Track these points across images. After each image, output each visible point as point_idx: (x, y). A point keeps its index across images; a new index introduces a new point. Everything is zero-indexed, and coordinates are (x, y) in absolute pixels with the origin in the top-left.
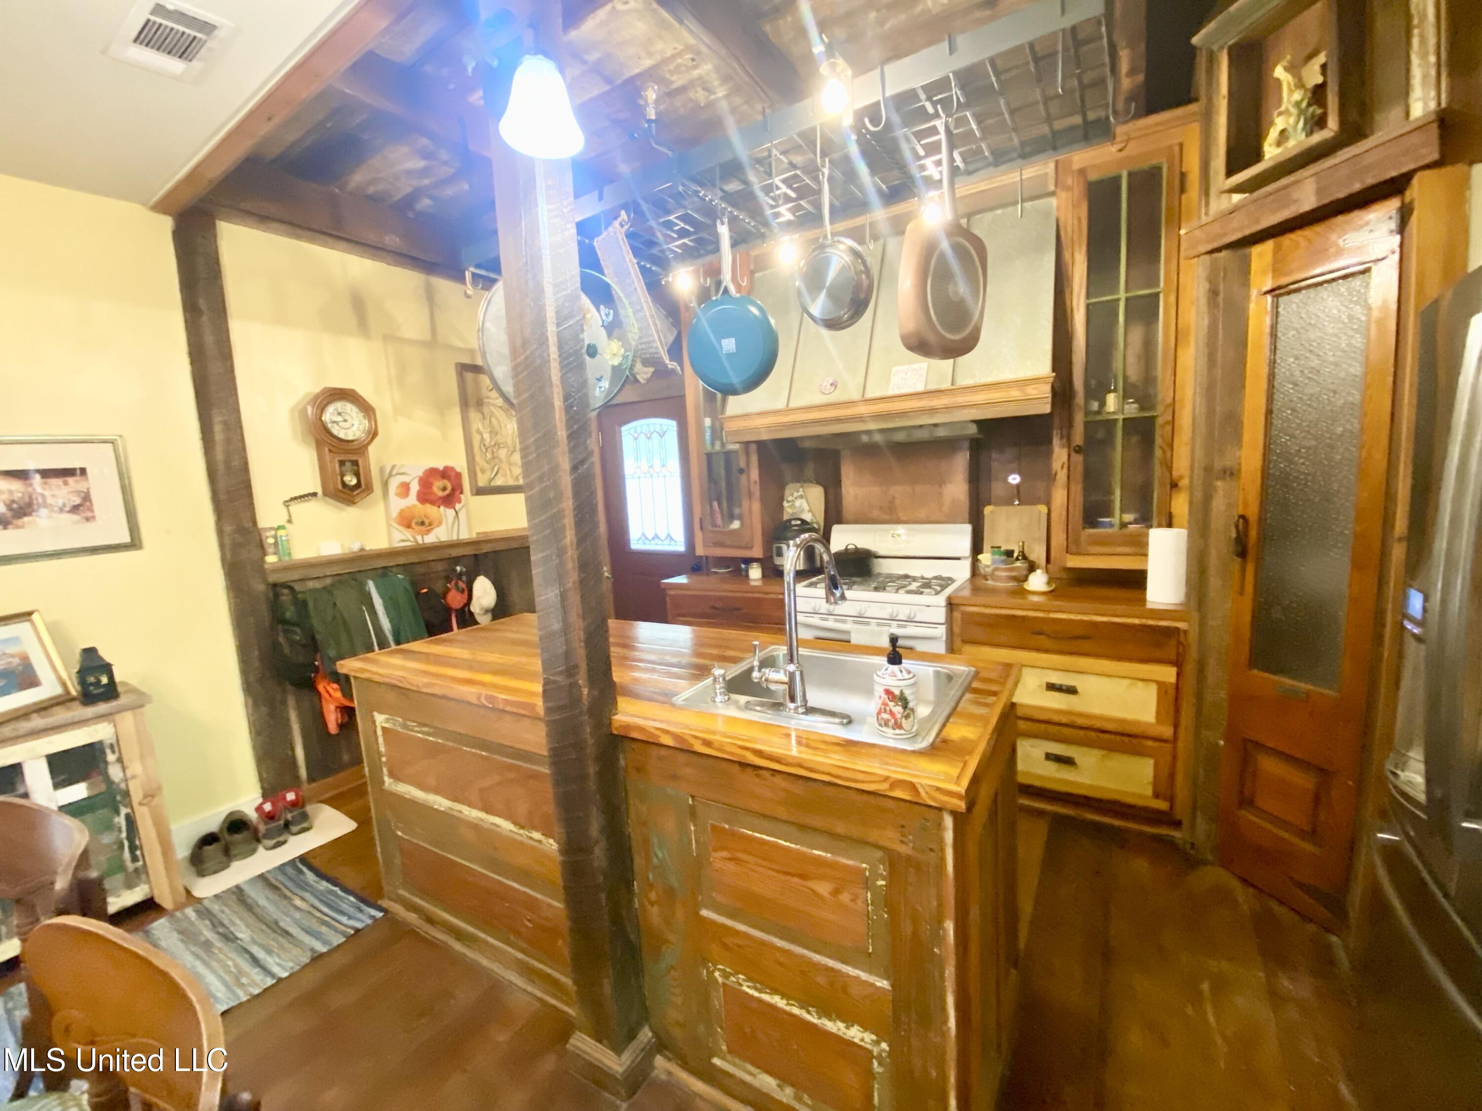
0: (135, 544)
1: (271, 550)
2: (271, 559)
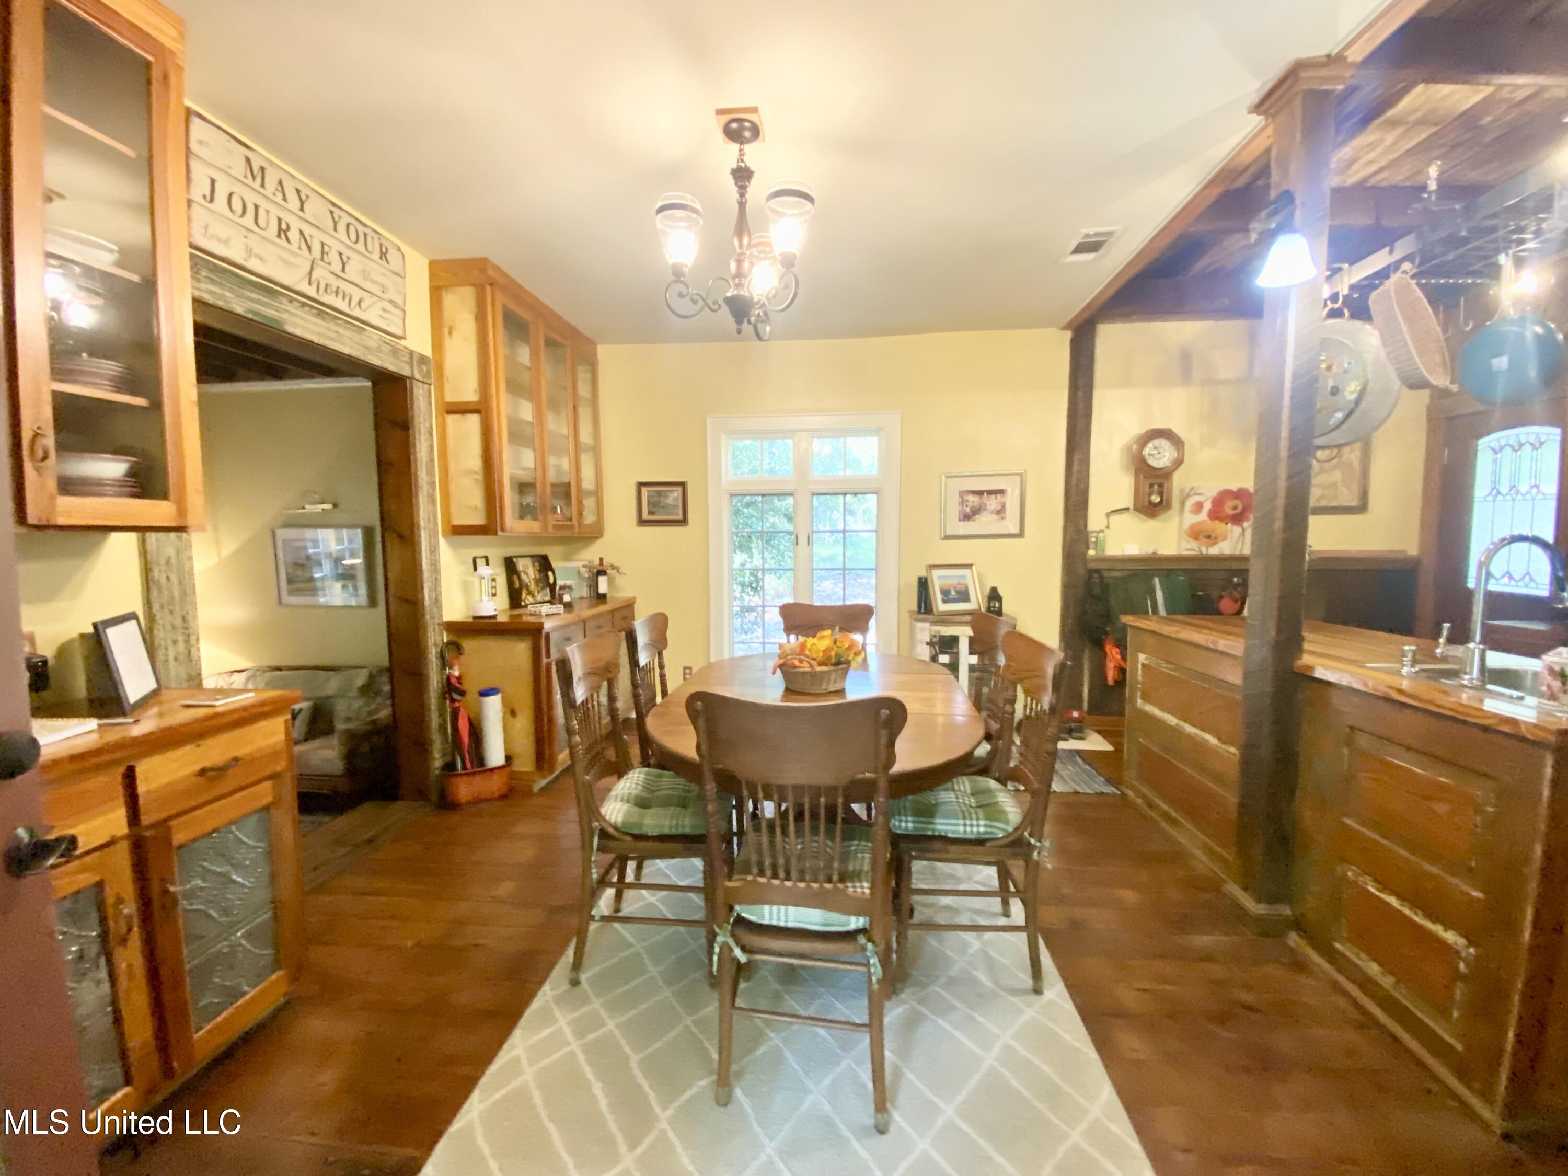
0: (1021, 535)
1: (1092, 546)
2: (1091, 552)
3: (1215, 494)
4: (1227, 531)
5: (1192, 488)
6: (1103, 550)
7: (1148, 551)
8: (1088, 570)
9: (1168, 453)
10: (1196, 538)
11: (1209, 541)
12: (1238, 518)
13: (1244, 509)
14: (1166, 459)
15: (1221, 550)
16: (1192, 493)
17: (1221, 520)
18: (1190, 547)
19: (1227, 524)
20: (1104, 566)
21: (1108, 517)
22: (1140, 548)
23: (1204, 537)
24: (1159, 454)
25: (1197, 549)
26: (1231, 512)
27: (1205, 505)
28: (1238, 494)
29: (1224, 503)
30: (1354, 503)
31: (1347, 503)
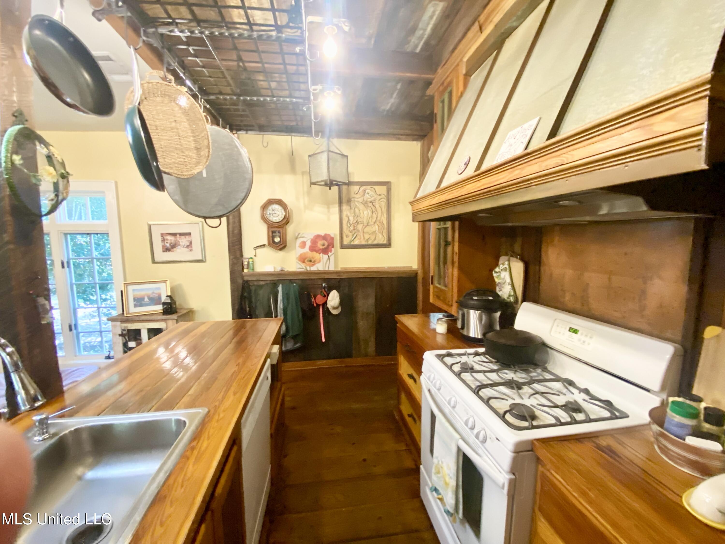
1: (246, 267)
2: (246, 271)
3: (312, 237)
4: (320, 258)
5: (299, 234)
6: (253, 269)
7: (278, 269)
8: (244, 281)
9: (281, 214)
10: (304, 262)
11: (311, 263)
12: (326, 251)
13: (328, 246)
14: (280, 217)
15: (318, 268)
16: (299, 236)
17: (317, 251)
18: (301, 267)
19: (320, 254)
20: (254, 279)
21: (255, 250)
22: (274, 268)
23: (308, 261)
24: (275, 213)
25: (305, 268)
26: (321, 247)
27: (307, 243)
28: (325, 237)
29: (317, 242)
30: (385, 242)
31: (381, 242)
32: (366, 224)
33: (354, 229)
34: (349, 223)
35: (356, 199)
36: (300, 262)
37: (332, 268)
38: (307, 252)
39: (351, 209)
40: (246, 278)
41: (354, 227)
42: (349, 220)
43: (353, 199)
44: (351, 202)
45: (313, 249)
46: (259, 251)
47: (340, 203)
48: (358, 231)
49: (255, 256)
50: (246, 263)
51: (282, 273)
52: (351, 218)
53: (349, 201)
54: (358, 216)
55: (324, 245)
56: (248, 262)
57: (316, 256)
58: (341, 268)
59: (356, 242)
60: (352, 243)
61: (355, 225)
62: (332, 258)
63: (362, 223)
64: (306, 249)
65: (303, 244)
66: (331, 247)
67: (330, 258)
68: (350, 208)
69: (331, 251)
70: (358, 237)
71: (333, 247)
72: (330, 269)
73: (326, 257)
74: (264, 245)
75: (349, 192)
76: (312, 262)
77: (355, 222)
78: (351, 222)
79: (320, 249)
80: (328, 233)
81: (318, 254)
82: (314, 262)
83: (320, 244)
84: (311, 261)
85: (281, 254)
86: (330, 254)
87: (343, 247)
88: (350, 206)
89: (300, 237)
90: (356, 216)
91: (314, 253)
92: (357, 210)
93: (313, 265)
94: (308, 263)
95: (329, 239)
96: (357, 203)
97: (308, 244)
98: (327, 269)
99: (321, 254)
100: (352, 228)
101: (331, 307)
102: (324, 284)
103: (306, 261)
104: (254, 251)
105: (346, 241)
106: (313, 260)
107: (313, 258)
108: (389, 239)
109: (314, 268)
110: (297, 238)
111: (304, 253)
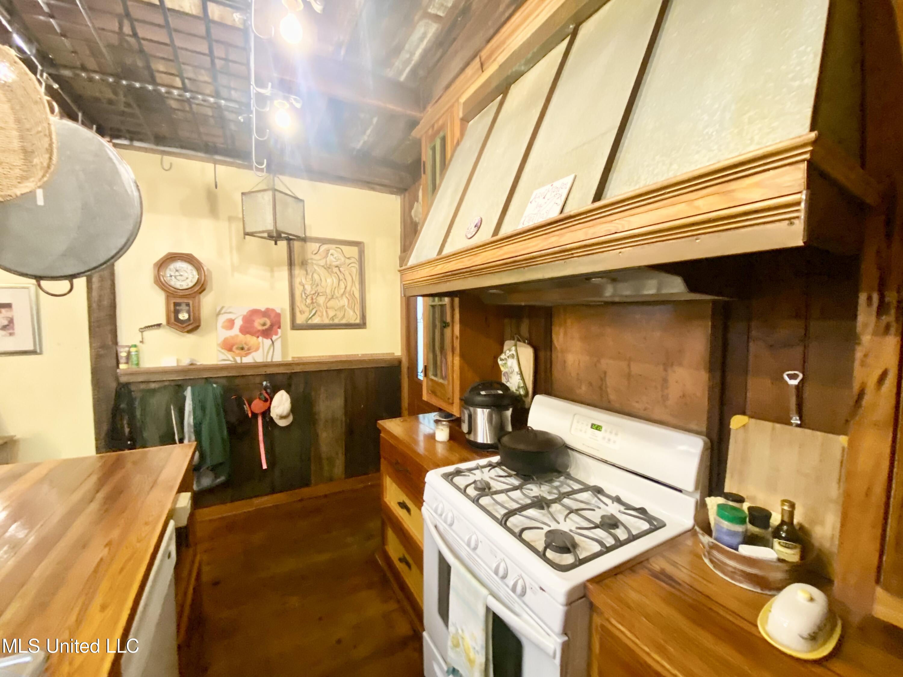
2: (123, 367)
3: (245, 313)
4: (259, 343)
5: (223, 308)
6: (138, 364)
7: (185, 362)
8: (119, 384)
9: (190, 276)
10: (230, 350)
11: (243, 352)
12: (267, 333)
13: (272, 326)
14: (188, 281)
15: (254, 359)
16: (223, 311)
17: (252, 334)
18: (225, 358)
19: (258, 337)
20: (141, 379)
21: (142, 332)
22: (178, 361)
23: (237, 348)
24: (181, 275)
25: (232, 359)
26: (260, 328)
27: (236, 321)
28: (266, 313)
29: (254, 321)
30: (358, 321)
31: (352, 321)
32: (329, 297)
33: (312, 303)
34: (305, 294)
35: (314, 262)
36: (223, 351)
37: (278, 358)
38: (237, 336)
39: (307, 274)
40: (123, 380)
41: (312, 299)
42: (304, 289)
43: (309, 261)
44: (307, 264)
45: (247, 329)
46: (148, 334)
47: (291, 264)
48: (319, 305)
49: (142, 342)
50: (123, 354)
51: (192, 368)
52: (308, 288)
53: (304, 264)
54: (317, 285)
55: (264, 324)
56: (129, 353)
57: (252, 340)
58: (293, 358)
59: (316, 320)
60: (310, 322)
61: (314, 297)
62: (278, 344)
63: (325, 294)
64: (236, 331)
65: (231, 323)
66: (275, 327)
67: (275, 344)
68: (305, 273)
69: (276, 334)
70: (319, 313)
71: (279, 327)
72: (274, 360)
73: (268, 342)
74: (159, 325)
75: (303, 251)
76: (244, 349)
77: (313, 292)
78: (308, 293)
79: (259, 331)
80: (271, 306)
81: (255, 338)
82: (249, 349)
83: (258, 323)
84: (242, 349)
85: (191, 338)
86: (274, 337)
87: (295, 327)
88: (306, 271)
89: (225, 313)
90: (315, 284)
91: (248, 337)
92: (316, 276)
93: (247, 355)
94: (238, 352)
95: (272, 315)
96: (316, 268)
97: (239, 323)
98: (269, 360)
99: (260, 338)
100: (309, 301)
101: (277, 415)
102: (265, 383)
103: (234, 348)
104: (140, 334)
105: (300, 319)
106: (246, 347)
107: (246, 343)
108: (363, 317)
109: (248, 360)
110: (219, 314)
111: (232, 337)
